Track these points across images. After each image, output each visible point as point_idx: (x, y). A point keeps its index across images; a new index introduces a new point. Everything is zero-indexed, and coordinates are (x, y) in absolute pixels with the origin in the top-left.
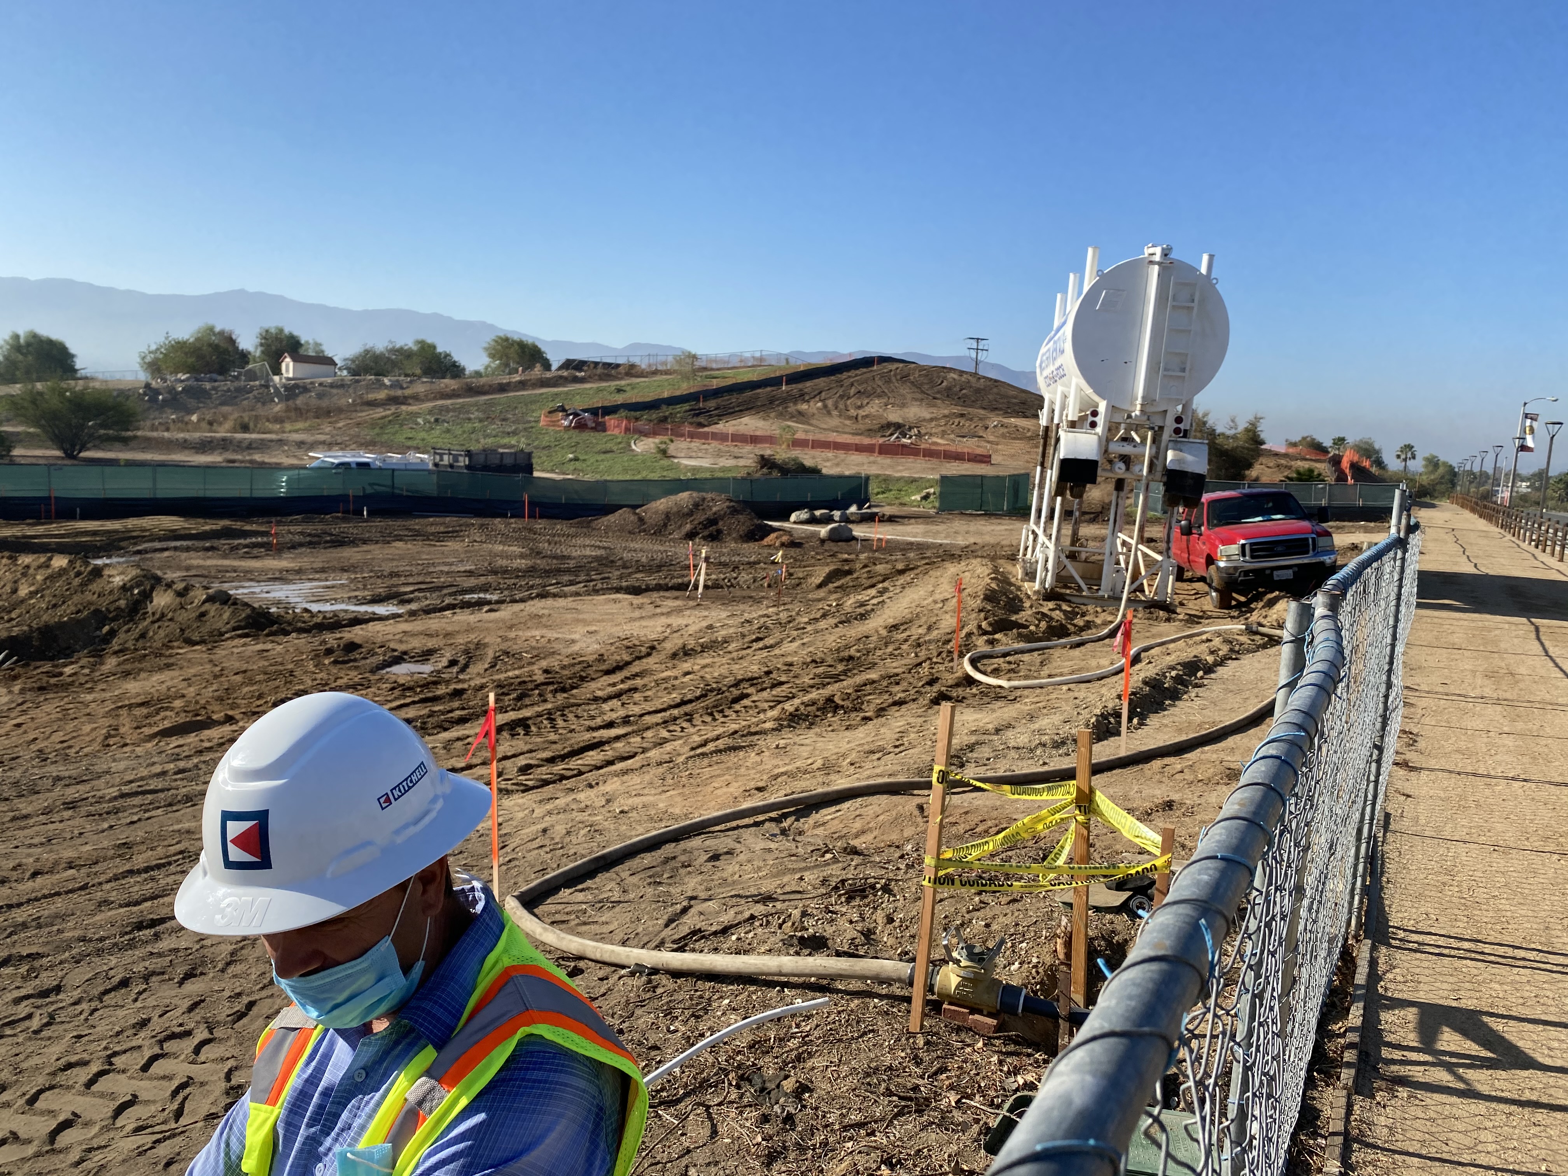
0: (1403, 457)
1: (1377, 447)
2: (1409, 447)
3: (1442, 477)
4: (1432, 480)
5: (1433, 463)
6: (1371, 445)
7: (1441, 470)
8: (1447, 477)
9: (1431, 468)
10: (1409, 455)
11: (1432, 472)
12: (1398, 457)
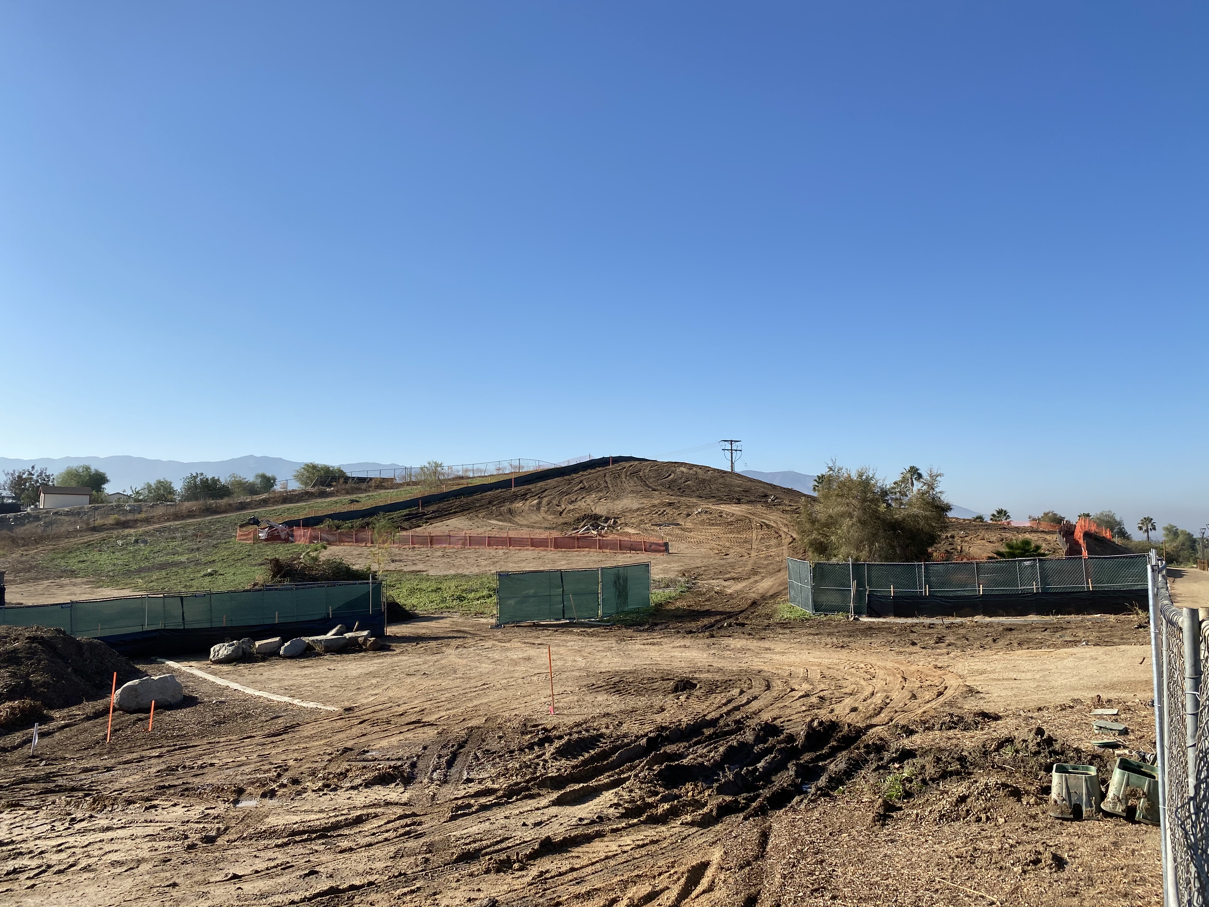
0: (1144, 528)
1: (1118, 519)
2: (1148, 520)
3: (1183, 544)
4: (1177, 547)
5: (1173, 532)
6: (1112, 517)
7: (1181, 538)
8: (1187, 544)
9: (1171, 537)
10: (1150, 527)
11: (1173, 540)
12: (1141, 528)
